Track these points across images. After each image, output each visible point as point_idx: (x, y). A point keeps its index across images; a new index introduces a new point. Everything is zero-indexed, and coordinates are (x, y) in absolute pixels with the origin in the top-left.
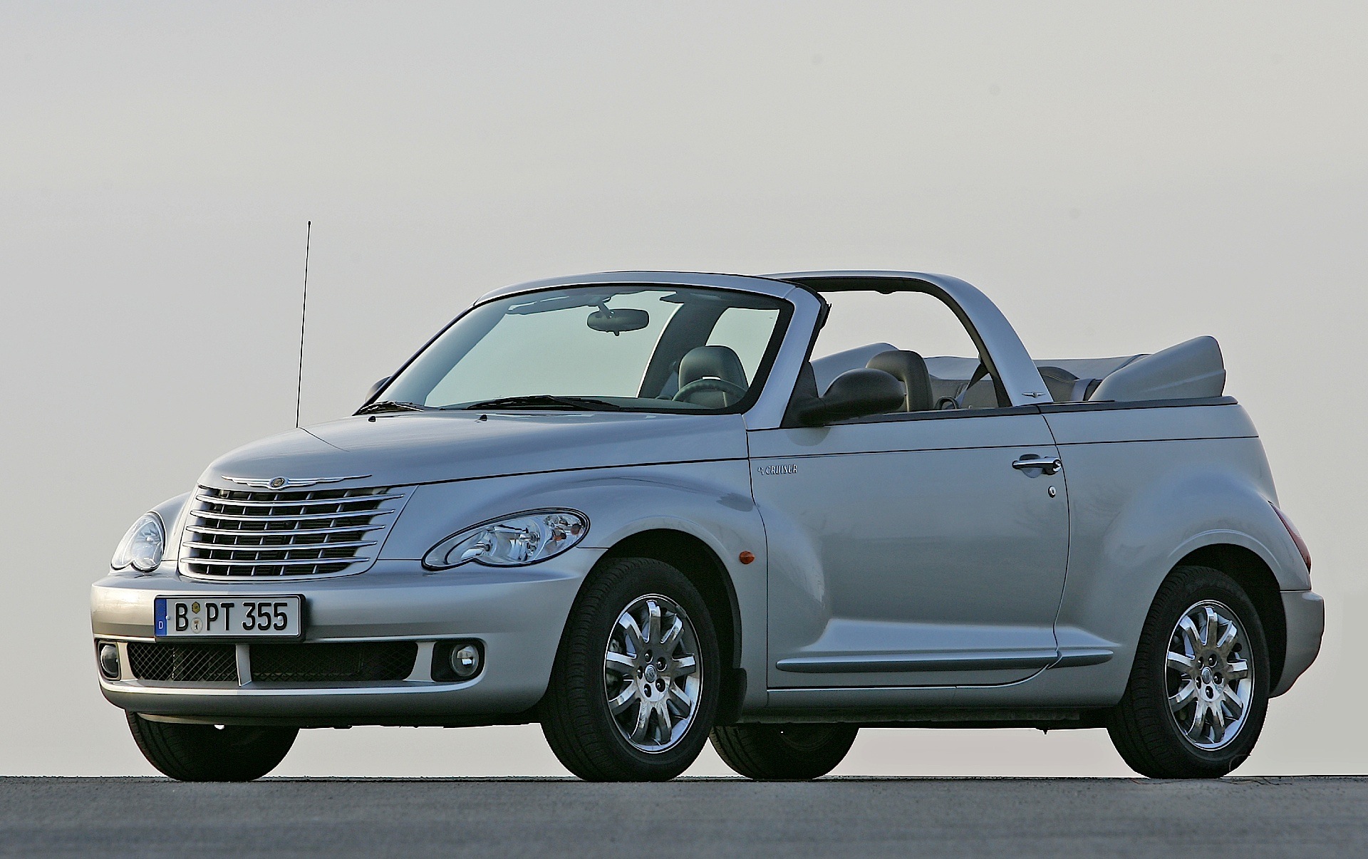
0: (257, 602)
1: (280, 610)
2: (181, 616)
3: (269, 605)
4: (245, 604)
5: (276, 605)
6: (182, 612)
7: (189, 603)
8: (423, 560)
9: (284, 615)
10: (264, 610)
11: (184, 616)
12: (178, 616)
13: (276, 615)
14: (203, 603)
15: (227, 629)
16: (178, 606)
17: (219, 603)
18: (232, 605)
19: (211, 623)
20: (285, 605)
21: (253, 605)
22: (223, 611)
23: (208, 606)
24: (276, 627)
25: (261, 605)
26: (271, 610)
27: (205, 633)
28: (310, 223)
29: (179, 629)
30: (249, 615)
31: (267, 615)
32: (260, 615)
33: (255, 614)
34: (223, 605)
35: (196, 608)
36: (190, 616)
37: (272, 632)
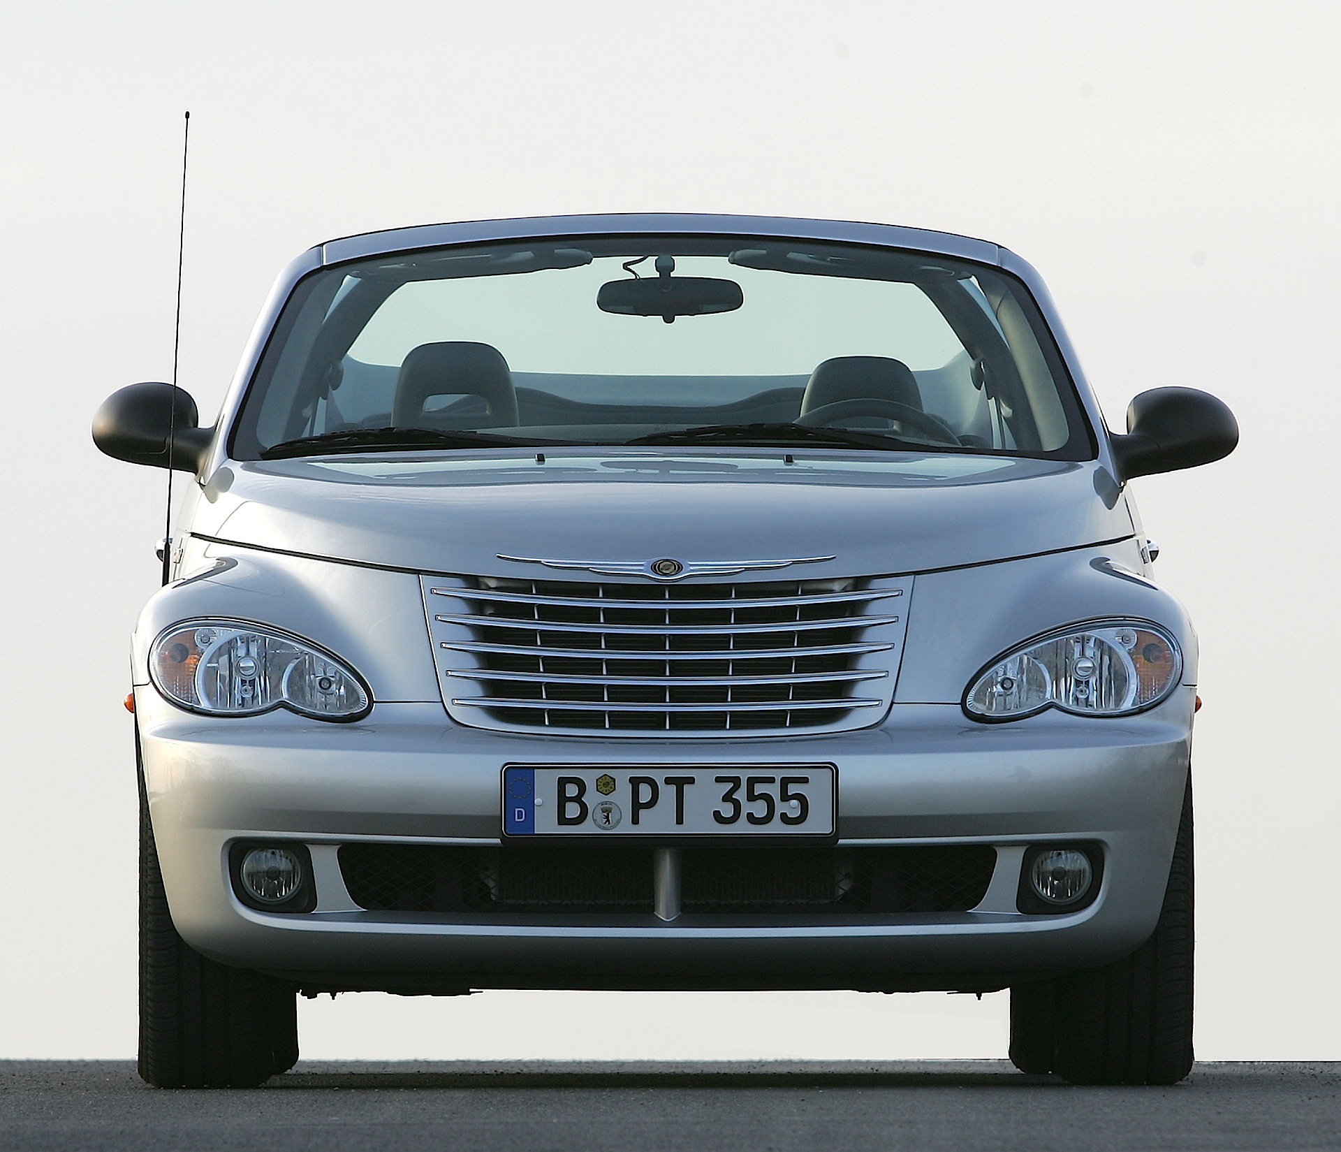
0: (744, 775)
1: (793, 789)
2: (572, 799)
3: (771, 780)
4: (719, 780)
5: (785, 782)
6: (572, 790)
7: (589, 778)
8: (963, 703)
9: (801, 798)
10: (759, 789)
11: (578, 799)
12: (563, 800)
13: (785, 797)
14: (622, 778)
15: (680, 820)
16: (562, 782)
17: (659, 776)
18: (691, 781)
19: (642, 813)
20: (805, 780)
21: (736, 781)
22: (668, 794)
23: (635, 782)
24: (785, 819)
25: (752, 782)
26: (774, 790)
27: (625, 827)
28: (187, 115)
29: (562, 820)
30: (727, 798)
31: (767, 798)
32: (752, 797)
33: (741, 795)
34: (668, 781)
35: (607, 785)
36: (592, 798)
37: (776, 827)
